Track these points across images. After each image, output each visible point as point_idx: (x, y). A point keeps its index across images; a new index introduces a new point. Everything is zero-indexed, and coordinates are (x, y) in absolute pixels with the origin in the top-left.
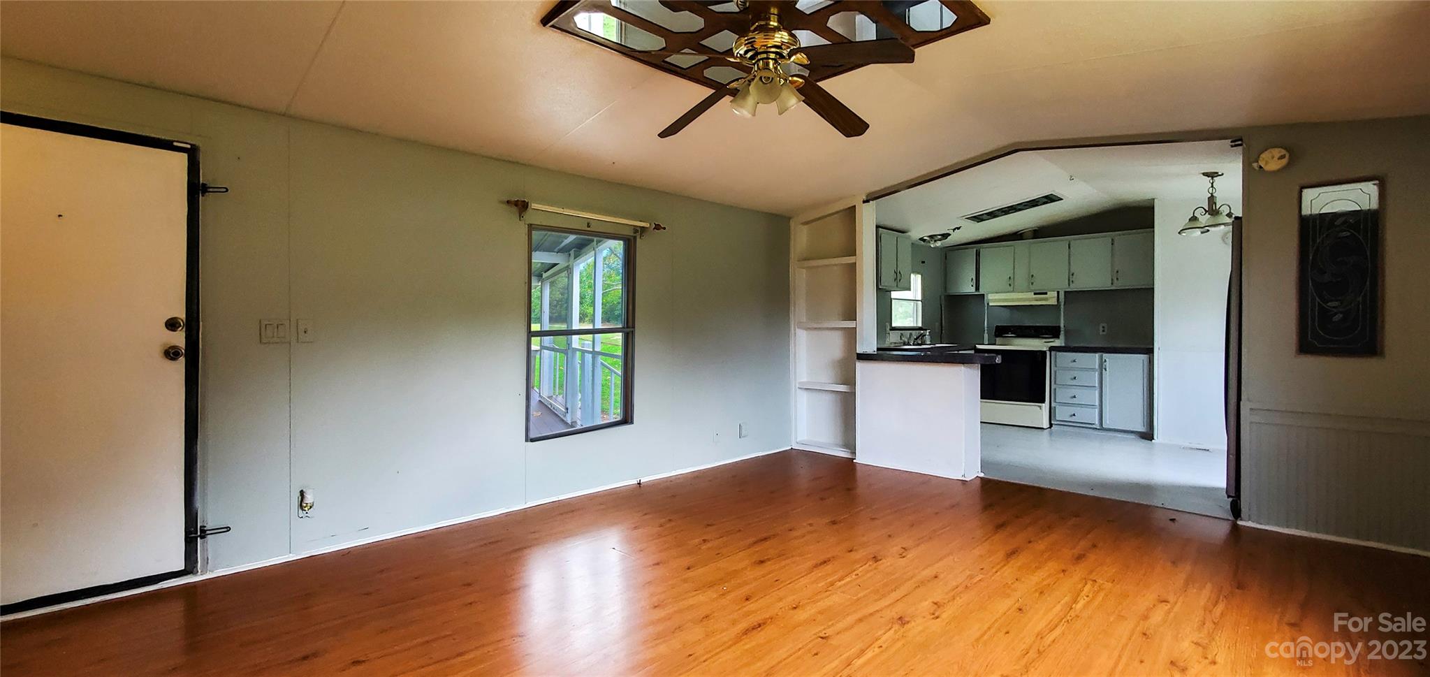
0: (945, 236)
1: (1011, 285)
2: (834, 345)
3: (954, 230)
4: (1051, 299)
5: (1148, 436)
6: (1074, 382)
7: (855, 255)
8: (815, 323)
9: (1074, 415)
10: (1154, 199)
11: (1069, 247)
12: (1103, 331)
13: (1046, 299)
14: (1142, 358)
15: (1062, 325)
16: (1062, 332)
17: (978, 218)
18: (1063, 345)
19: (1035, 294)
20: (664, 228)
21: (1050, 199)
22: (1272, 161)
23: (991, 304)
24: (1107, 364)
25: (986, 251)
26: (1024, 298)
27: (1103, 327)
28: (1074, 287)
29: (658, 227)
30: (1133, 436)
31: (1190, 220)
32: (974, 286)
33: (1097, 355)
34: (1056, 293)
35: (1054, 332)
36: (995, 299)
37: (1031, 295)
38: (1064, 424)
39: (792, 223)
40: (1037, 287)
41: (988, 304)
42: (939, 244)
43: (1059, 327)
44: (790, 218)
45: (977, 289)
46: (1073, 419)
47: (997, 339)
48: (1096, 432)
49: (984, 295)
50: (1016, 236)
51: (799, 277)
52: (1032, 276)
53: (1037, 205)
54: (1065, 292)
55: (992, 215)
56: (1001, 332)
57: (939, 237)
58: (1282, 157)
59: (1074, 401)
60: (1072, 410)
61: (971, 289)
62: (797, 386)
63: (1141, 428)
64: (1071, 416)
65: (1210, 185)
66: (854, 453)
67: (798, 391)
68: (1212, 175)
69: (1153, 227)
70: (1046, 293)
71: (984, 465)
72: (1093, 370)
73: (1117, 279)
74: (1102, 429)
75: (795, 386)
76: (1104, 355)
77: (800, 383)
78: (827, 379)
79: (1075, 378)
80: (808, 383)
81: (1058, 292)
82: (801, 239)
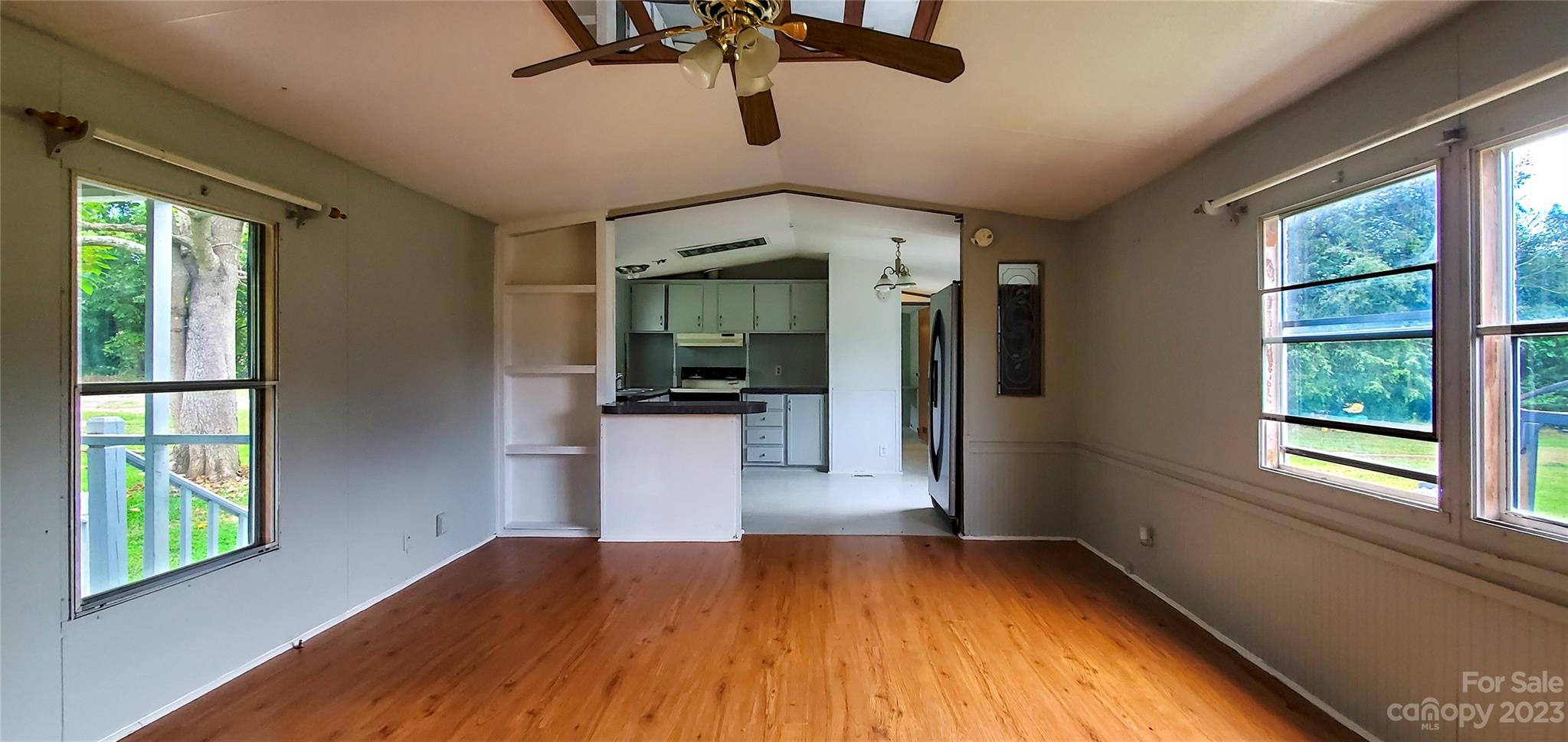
0: (644, 267)
1: (700, 326)
2: (556, 396)
3: (659, 262)
4: (737, 340)
5: (824, 468)
6: (763, 423)
7: (595, 284)
8: (528, 365)
9: (764, 455)
10: (828, 254)
11: (754, 291)
12: (778, 372)
13: (733, 341)
14: (820, 397)
15: (748, 368)
16: (747, 374)
17: (687, 253)
18: (748, 387)
19: (723, 335)
20: (344, 217)
21: (758, 242)
22: (983, 238)
23: (679, 345)
24: (791, 404)
25: (675, 287)
26: (713, 339)
27: (778, 369)
28: (759, 330)
29: (335, 213)
30: (809, 470)
31: (882, 277)
32: (663, 324)
33: (783, 396)
34: (742, 335)
35: (740, 374)
36: (683, 339)
37: (719, 336)
38: (756, 465)
39: (498, 233)
40: (726, 328)
41: (676, 344)
42: (637, 276)
43: (745, 369)
44: (496, 225)
45: (666, 327)
46: (763, 459)
47: (683, 381)
48: (784, 470)
49: (672, 334)
50: (703, 275)
51: (506, 306)
52: (721, 317)
53: (744, 247)
54: (750, 334)
55: (702, 251)
56: (687, 373)
57: (638, 268)
58: (990, 237)
59: (764, 441)
60: (762, 450)
61: (660, 328)
62: (506, 451)
63: (819, 463)
64: (761, 456)
65: (897, 249)
66: (598, 529)
67: (506, 458)
68: (898, 241)
69: (828, 279)
70: (733, 335)
71: (746, 520)
72: (779, 410)
73: (795, 324)
74: (787, 466)
75: (502, 450)
76: (789, 396)
77: (509, 447)
78: (544, 440)
79: (764, 419)
80: (517, 446)
81: (744, 335)
82: (508, 255)
